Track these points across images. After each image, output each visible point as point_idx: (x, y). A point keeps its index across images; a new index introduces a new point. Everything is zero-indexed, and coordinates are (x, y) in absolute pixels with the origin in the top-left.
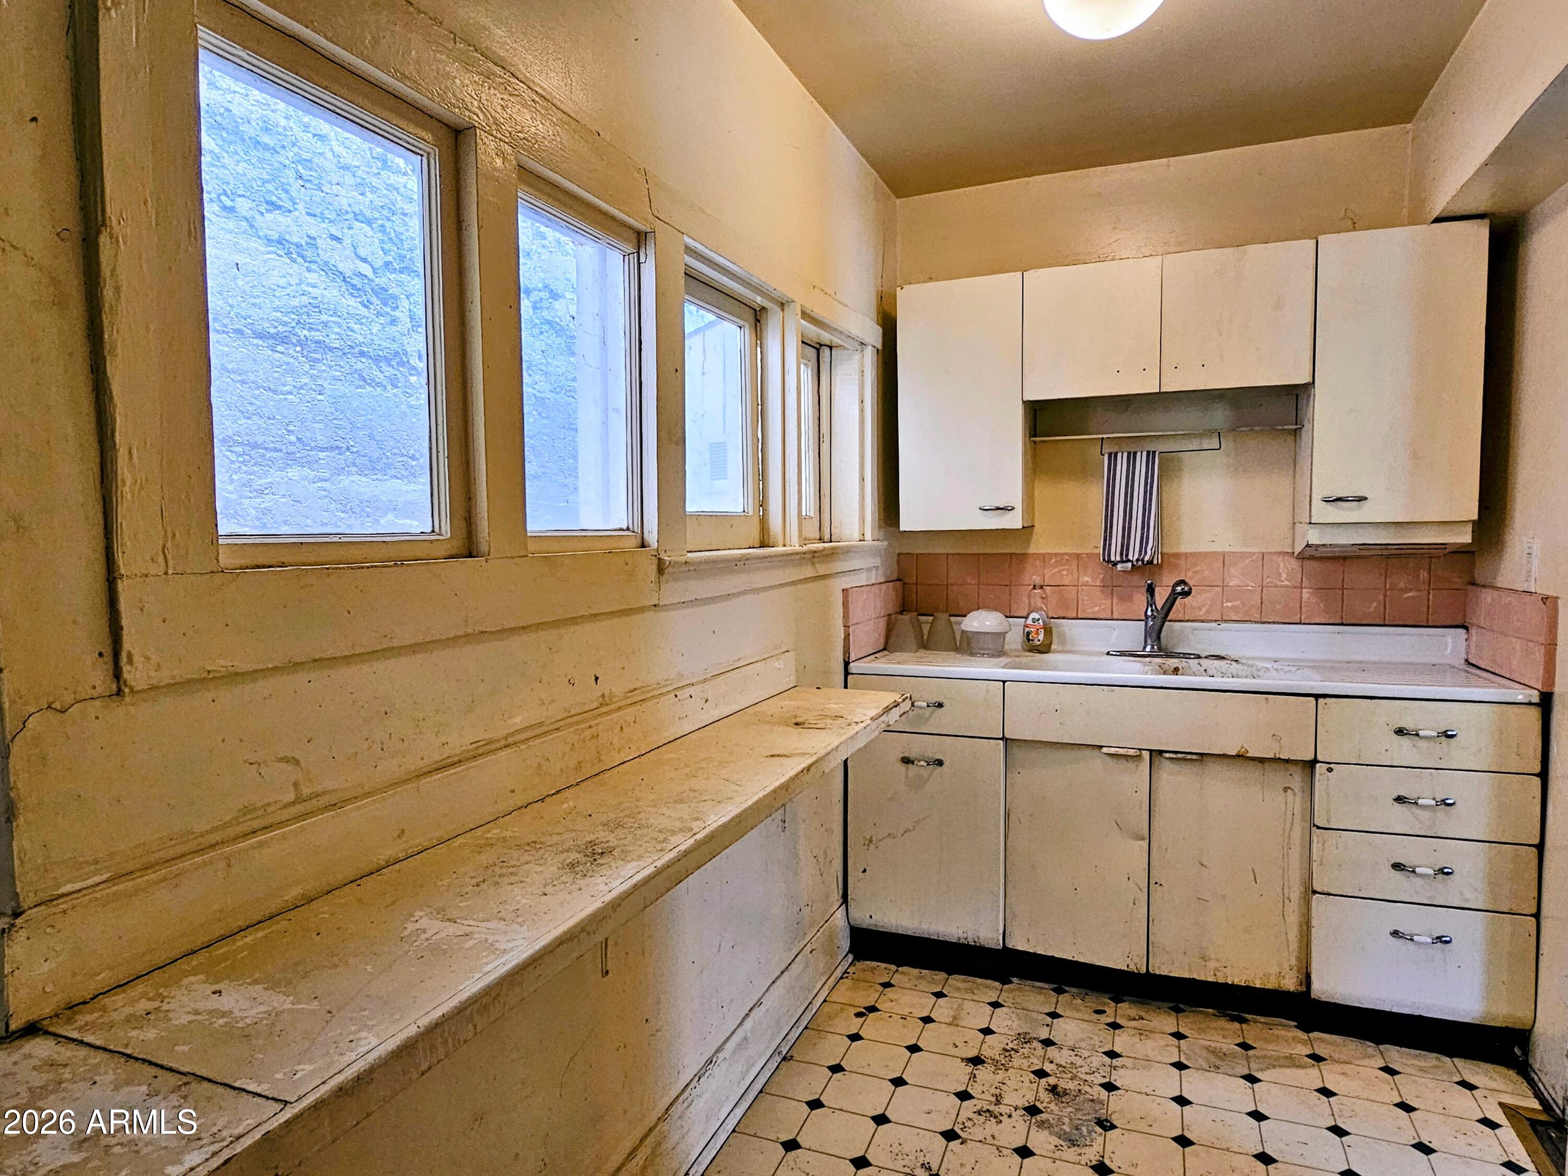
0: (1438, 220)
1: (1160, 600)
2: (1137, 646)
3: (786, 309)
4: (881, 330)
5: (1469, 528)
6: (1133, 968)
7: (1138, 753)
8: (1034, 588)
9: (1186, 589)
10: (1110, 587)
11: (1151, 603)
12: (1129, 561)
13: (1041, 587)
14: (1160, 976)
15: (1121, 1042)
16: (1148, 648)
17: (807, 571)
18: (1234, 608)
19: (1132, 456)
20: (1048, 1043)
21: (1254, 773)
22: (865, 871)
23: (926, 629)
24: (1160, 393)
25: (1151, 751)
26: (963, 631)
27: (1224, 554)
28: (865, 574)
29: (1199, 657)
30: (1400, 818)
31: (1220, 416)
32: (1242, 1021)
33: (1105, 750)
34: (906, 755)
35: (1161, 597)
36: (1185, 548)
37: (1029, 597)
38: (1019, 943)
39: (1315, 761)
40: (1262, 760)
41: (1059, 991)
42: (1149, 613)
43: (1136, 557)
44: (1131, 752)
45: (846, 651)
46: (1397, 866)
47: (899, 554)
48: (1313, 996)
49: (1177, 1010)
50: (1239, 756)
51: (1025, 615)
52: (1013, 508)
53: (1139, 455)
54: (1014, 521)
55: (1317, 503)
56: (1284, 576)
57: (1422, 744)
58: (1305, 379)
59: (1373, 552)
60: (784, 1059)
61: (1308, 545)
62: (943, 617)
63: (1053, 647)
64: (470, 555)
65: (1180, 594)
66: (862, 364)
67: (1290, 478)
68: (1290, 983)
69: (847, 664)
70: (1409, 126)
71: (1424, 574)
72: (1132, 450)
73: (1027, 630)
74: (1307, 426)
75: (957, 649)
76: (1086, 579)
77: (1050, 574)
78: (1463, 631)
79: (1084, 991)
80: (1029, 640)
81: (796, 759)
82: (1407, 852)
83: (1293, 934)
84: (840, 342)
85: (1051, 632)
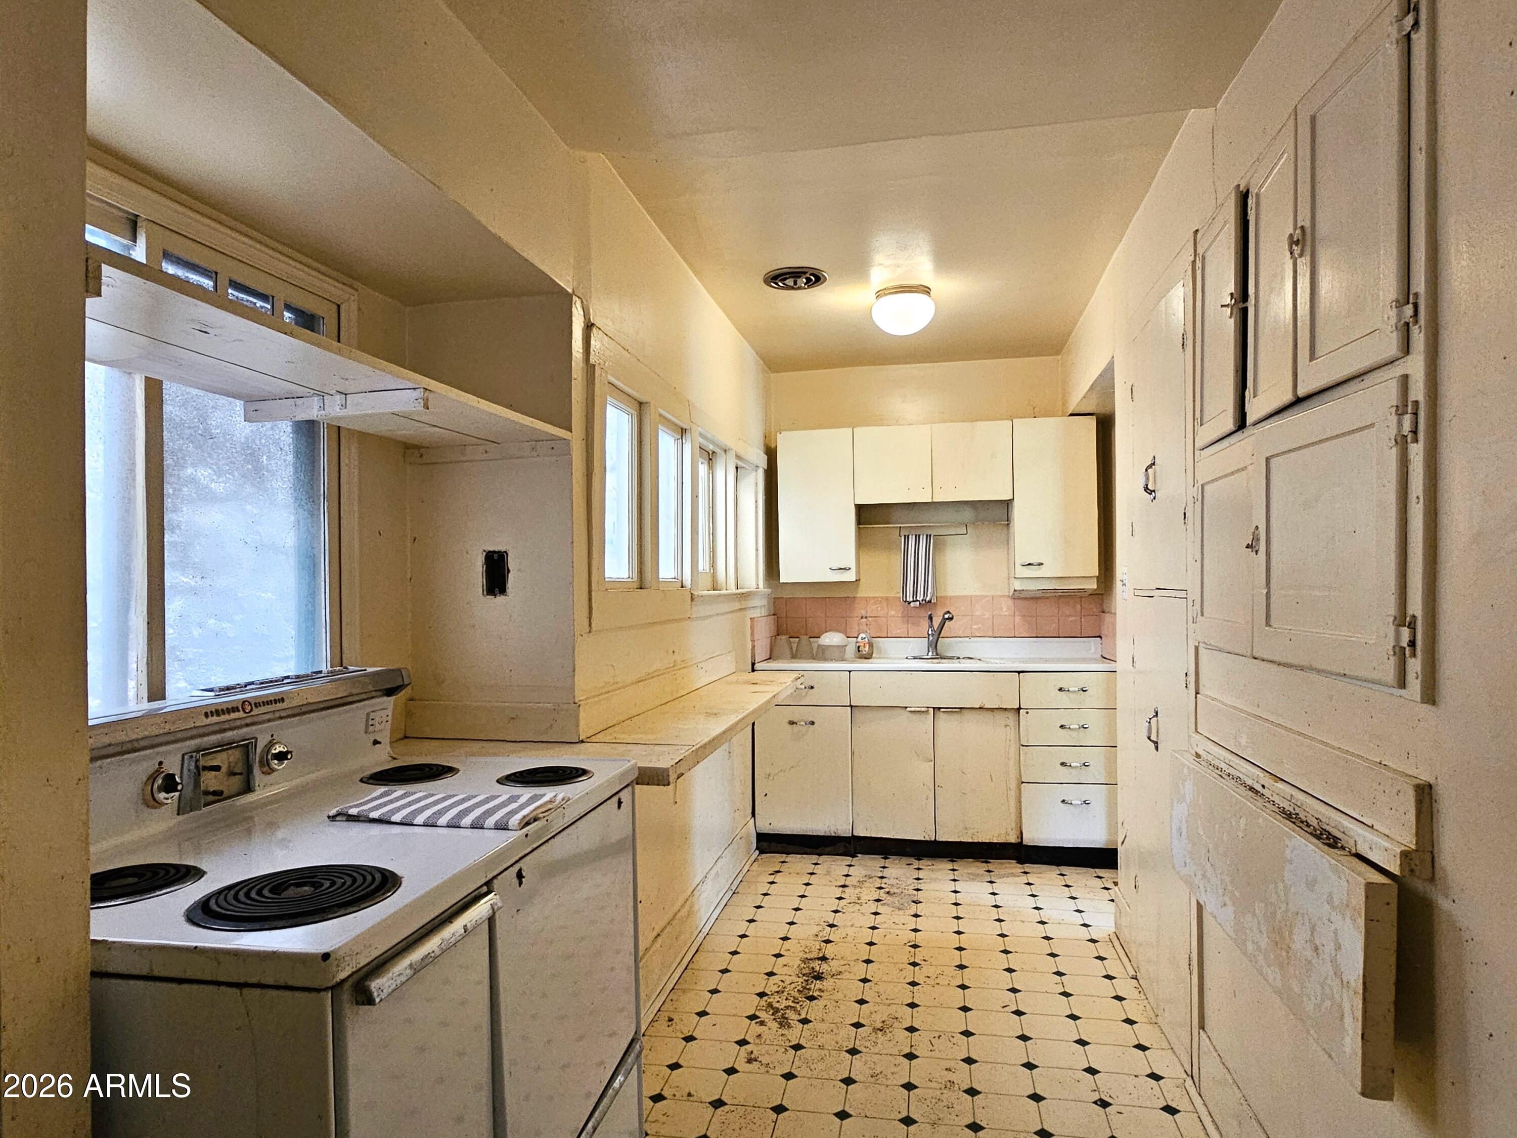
0: (1071, 415)
1: (936, 624)
2: (923, 653)
3: (728, 453)
4: (766, 457)
5: (1095, 580)
6: (927, 839)
7: (927, 709)
8: (862, 618)
9: (951, 616)
10: (907, 618)
11: (931, 626)
12: (917, 601)
13: (866, 618)
14: (942, 842)
15: (921, 874)
16: (930, 654)
17: (737, 606)
18: (978, 629)
19: (918, 537)
20: (882, 877)
21: (989, 715)
22: (766, 795)
23: (794, 646)
24: (933, 503)
25: (934, 708)
26: (819, 645)
27: (971, 596)
28: (759, 610)
29: (959, 658)
30: (1063, 737)
31: (967, 514)
32: (987, 862)
33: (908, 709)
34: (791, 719)
35: (936, 622)
36: (950, 593)
37: (858, 624)
38: (860, 832)
39: (1019, 709)
40: (992, 710)
41: (886, 858)
42: (930, 632)
43: (922, 598)
44: (923, 709)
45: (753, 656)
46: (1063, 764)
47: (774, 598)
48: (1024, 843)
49: (952, 861)
50: (980, 708)
51: (856, 636)
52: (850, 569)
53: (921, 537)
54: (850, 576)
55: (1018, 566)
56: (1005, 609)
57: (1071, 695)
58: (1008, 497)
59: (1051, 595)
60: (734, 893)
61: (1015, 591)
62: (804, 638)
63: (874, 655)
64: (641, 588)
65: (947, 619)
66: (756, 479)
67: (1006, 550)
68: (1013, 839)
69: (753, 664)
70: (1060, 357)
71: (1078, 606)
72: (917, 534)
73: (858, 645)
74: (1012, 523)
75: (814, 659)
76: (893, 612)
77: (872, 609)
78: (1099, 639)
79: (900, 857)
80: (859, 651)
81: (765, 694)
82: (1067, 755)
83: (1013, 810)
84: (743, 465)
85: (872, 646)
